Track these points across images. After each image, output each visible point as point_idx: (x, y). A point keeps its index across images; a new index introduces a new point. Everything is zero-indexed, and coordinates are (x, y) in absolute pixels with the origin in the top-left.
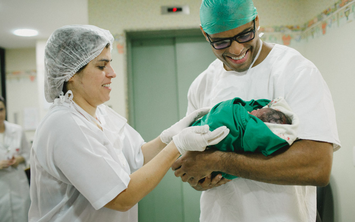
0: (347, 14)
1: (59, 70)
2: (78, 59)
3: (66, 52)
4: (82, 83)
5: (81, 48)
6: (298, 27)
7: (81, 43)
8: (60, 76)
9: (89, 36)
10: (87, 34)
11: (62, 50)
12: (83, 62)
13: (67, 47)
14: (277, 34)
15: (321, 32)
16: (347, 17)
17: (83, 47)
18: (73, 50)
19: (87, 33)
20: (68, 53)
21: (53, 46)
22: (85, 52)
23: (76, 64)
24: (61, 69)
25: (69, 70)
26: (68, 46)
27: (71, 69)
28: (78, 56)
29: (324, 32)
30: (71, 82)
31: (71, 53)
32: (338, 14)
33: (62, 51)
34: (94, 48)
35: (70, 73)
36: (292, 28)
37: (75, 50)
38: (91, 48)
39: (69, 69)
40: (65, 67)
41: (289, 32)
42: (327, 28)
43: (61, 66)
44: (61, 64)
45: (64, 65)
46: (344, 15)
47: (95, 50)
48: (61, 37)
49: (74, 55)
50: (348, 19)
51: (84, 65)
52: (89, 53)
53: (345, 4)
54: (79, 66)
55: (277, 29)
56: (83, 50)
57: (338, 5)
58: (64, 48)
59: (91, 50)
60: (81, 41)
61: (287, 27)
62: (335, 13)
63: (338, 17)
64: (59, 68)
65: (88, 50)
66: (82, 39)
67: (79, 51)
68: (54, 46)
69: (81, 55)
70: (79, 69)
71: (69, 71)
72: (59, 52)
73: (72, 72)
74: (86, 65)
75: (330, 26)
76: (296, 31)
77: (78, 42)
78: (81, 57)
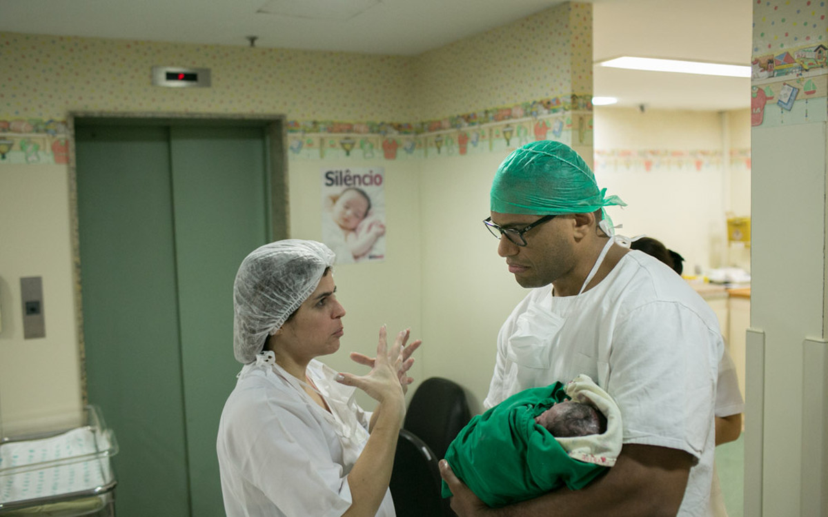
0: (508, 135)
1: (259, 322)
2: (285, 303)
3: (266, 295)
4: (295, 336)
5: (287, 287)
6: (409, 126)
7: (287, 280)
8: (261, 330)
9: (296, 267)
10: (293, 263)
11: (260, 292)
12: (292, 306)
13: (267, 288)
14: (373, 137)
15: (456, 149)
16: (508, 141)
17: (290, 285)
18: (275, 291)
19: (293, 260)
20: (268, 297)
21: (245, 287)
22: (294, 291)
23: (282, 311)
24: (262, 321)
25: (274, 320)
26: (268, 286)
27: (277, 319)
28: (284, 299)
29: (463, 151)
30: (278, 336)
31: (273, 296)
32: (491, 130)
33: (260, 294)
34: (305, 283)
35: (276, 324)
36: (399, 127)
37: (278, 290)
38: (302, 284)
39: (273, 318)
40: (267, 317)
41: (394, 135)
42: (470, 146)
43: (262, 317)
44: (260, 314)
45: (265, 315)
46: (502, 135)
47: (307, 285)
48: (255, 272)
49: (278, 299)
50: (508, 144)
51: (295, 309)
52: (299, 292)
53: (503, 119)
54: (286, 312)
55: (375, 128)
56: (290, 290)
57: (491, 115)
58: (262, 290)
59: (302, 287)
60: (286, 276)
61: (391, 124)
62: (485, 126)
63: (491, 135)
64: (258, 320)
65: (297, 289)
66: (287, 274)
67: (285, 291)
68: (248, 287)
69: (288, 297)
70: (287, 317)
71: (274, 322)
72: (254, 295)
73: (278, 321)
74: (297, 310)
75: (475, 144)
76: (406, 133)
77: (281, 279)
78: (288, 300)
